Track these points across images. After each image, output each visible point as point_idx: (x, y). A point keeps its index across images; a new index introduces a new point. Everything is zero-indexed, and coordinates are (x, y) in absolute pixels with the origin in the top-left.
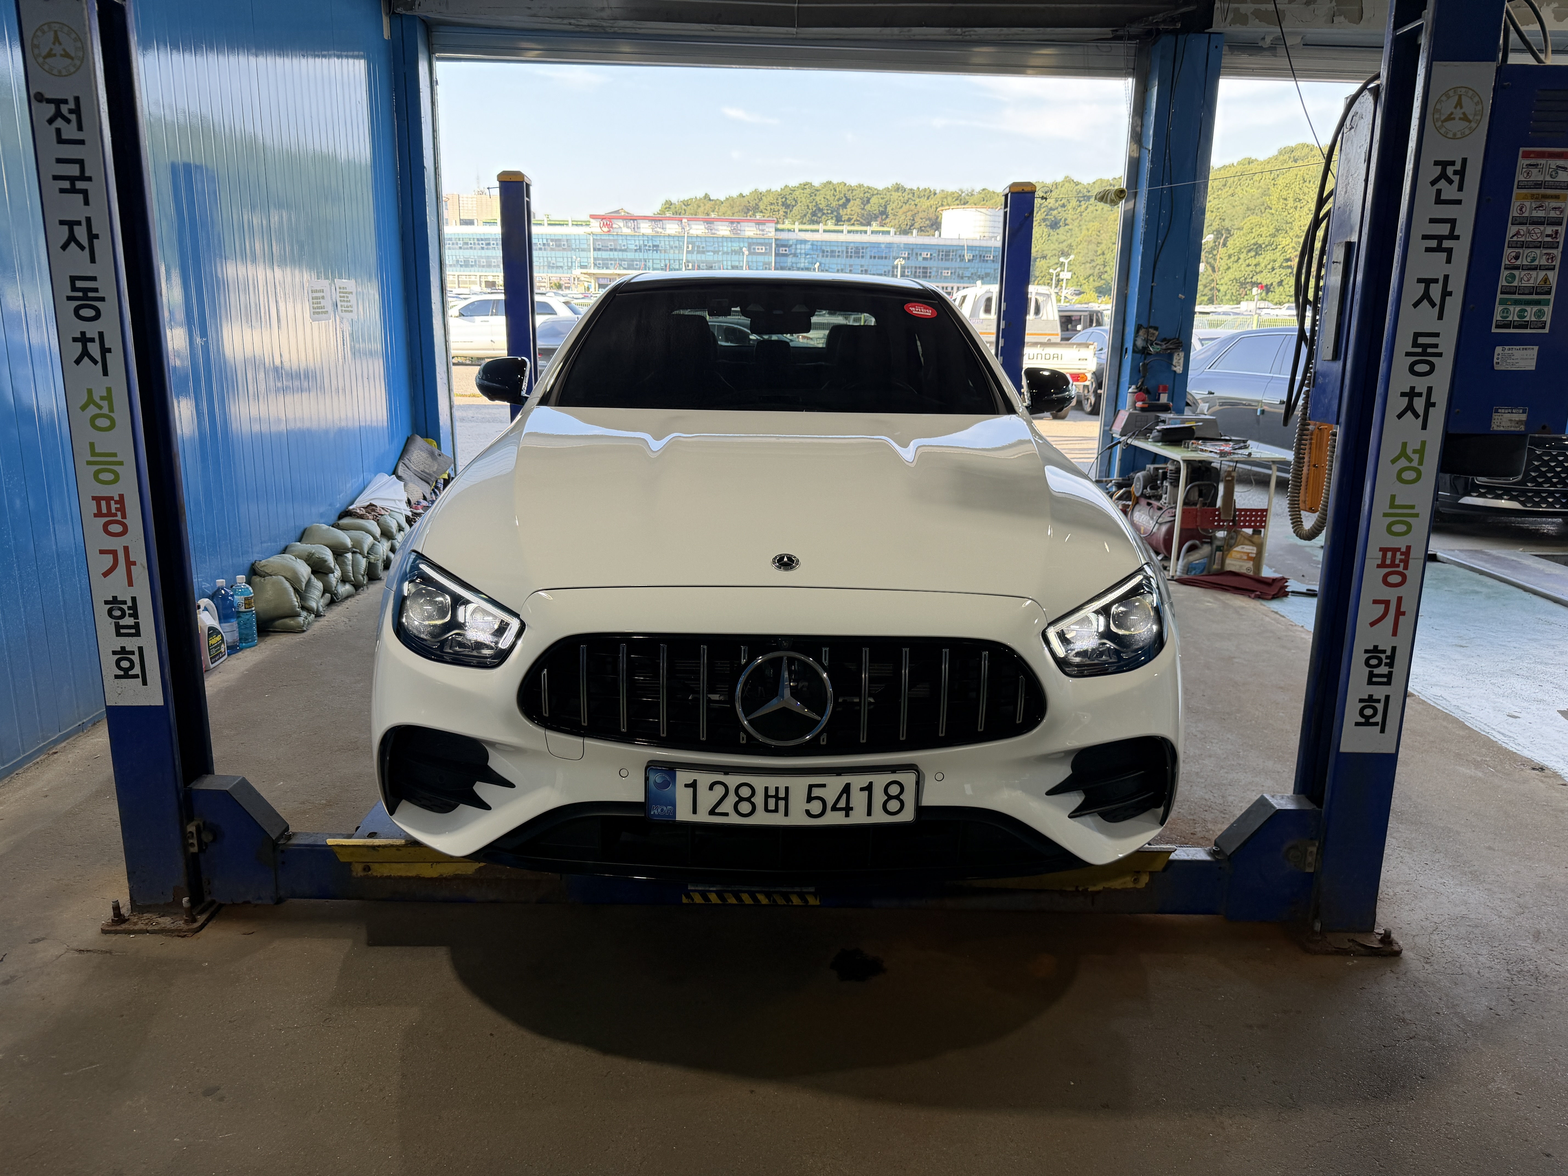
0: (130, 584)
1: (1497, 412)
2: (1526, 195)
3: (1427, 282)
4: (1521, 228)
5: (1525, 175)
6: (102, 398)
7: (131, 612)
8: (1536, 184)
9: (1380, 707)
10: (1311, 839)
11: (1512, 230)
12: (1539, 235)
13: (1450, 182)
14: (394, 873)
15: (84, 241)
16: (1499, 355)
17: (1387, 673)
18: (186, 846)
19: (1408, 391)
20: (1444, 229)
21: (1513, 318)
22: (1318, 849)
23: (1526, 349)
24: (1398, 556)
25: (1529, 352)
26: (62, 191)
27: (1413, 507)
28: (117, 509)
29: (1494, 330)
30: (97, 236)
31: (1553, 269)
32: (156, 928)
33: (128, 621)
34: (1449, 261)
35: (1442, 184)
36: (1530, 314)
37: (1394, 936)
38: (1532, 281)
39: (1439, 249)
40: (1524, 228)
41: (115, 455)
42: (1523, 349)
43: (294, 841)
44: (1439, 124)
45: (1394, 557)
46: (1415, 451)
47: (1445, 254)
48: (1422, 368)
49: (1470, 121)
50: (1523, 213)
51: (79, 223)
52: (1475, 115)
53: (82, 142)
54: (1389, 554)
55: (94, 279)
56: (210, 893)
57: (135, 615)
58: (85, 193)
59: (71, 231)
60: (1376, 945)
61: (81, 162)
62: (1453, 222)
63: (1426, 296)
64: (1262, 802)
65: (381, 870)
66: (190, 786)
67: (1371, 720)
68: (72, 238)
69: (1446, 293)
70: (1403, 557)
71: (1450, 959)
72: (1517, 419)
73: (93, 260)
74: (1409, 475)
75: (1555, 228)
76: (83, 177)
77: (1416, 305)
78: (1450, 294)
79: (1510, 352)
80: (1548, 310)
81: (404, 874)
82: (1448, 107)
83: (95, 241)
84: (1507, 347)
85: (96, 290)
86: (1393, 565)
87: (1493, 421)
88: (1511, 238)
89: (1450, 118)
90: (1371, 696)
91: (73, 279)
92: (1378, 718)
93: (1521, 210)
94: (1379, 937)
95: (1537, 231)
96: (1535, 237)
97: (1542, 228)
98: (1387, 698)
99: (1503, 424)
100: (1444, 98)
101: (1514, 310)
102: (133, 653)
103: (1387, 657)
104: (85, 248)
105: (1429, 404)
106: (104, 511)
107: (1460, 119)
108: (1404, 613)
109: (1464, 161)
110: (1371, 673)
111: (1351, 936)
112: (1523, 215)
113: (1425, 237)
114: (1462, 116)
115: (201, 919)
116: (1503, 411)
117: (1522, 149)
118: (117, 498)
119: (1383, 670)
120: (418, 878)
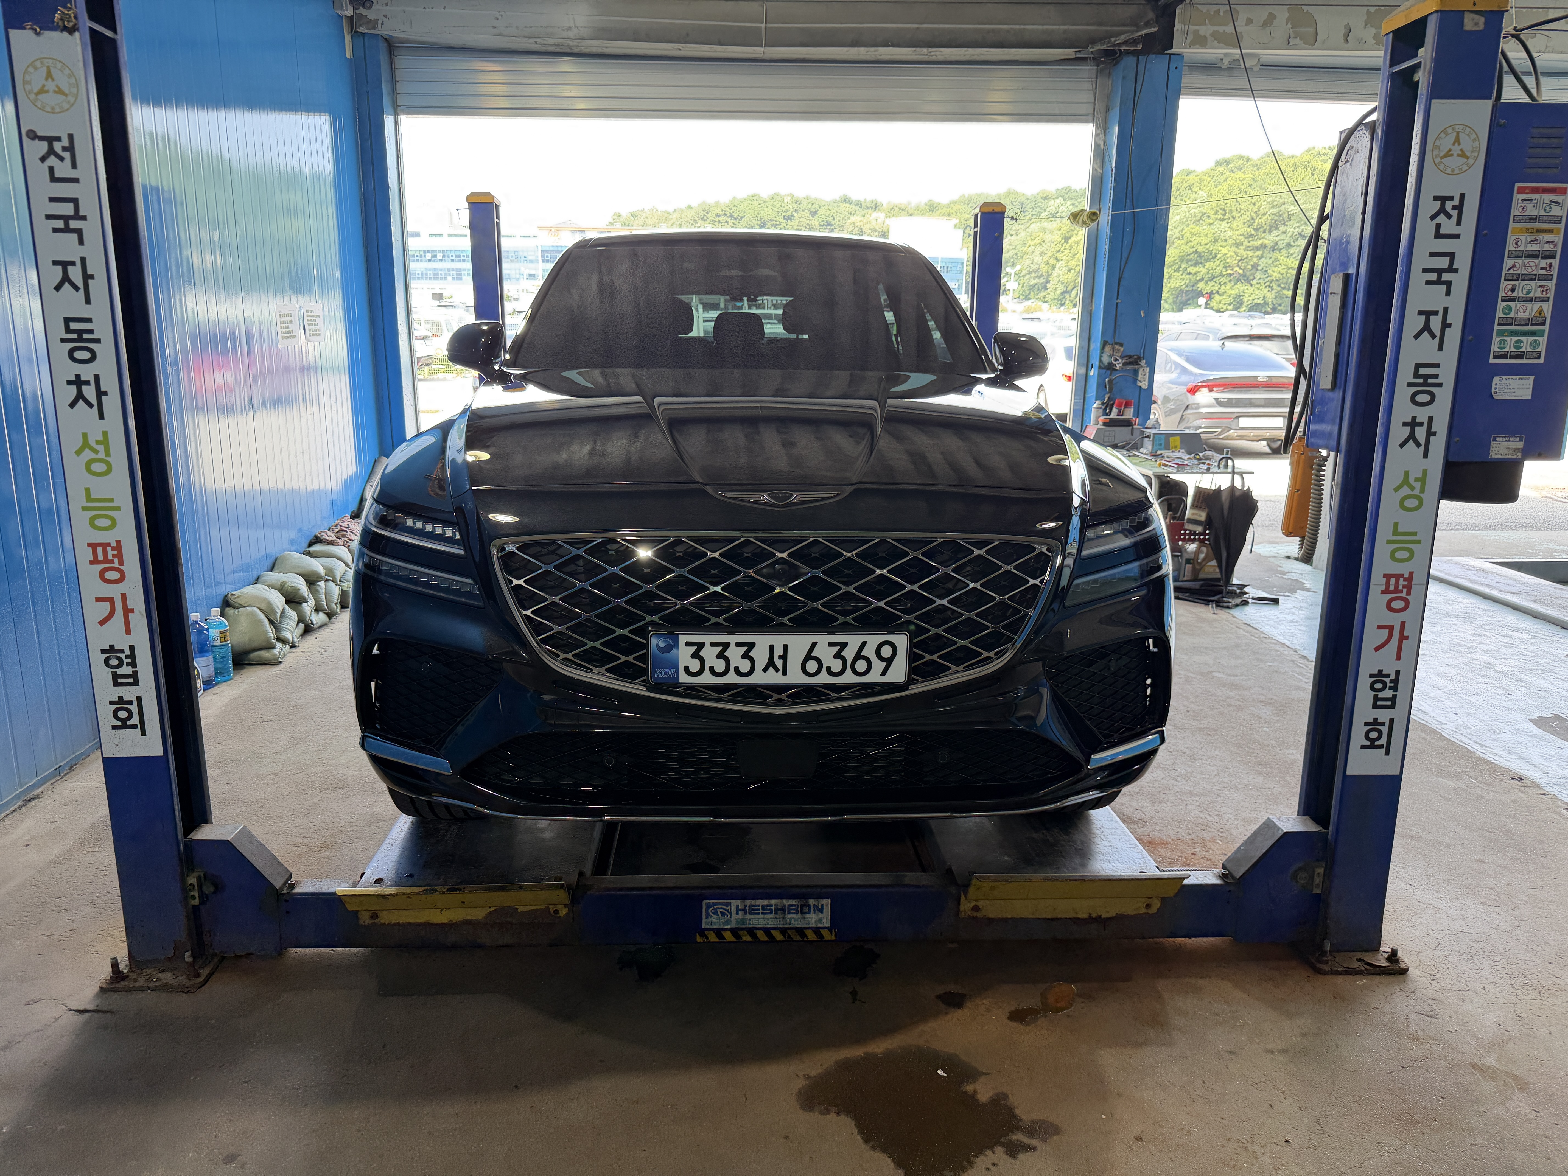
0: (128, 632)
1: (1495, 440)
2: (1521, 229)
3: (1428, 314)
4: (1516, 261)
5: (1521, 209)
6: (98, 442)
7: (129, 660)
8: (1531, 219)
9: (1385, 730)
10: (1318, 860)
11: (1508, 263)
12: (1533, 268)
13: (1449, 216)
14: (402, 920)
15: (79, 282)
16: (1496, 384)
17: (1391, 696)
18: (186, 898)
19: (1409, 420)
20: (1444, 263)
21: (1510, 348)
22: (1325, 870)
23: (1522, 379)
24: (1402, 582)
25: (1524, 382)
26: (55, 230)
27: (1415, 534)
28: (114, 556)
29: (1492, 361)
30: (92, 277)
31: (1548, 301)
32: (157, 984)
33: (126, 670)
34: (1448, 293)
35: (1441, 218)
36: (1526, 344)
37: (1399, 954)
38: (1527, 313)
39: (1438, 282)
40: (1520, 261)
41: (111, 500)
42: (1519, 379)
43: (297, 890)
44: (1438, 160)
45: (1397, 582)
46: (1417, 480)
47: (1444, 287)
48: (1423, 398)
49: (1468, 158)
50: (1519, 247)
51: (73, 263)
52: (1472, 152)
53: (76, 180)
54: (1393, 580)
55: (89, 320)
56: (211, 945)
57: (133, 664)
58: (79, 232)
59: (65, 272)
60: (1384, 963)
61: (75, 201)
62: (1452, 255)
63: (1427, 327)
64: (1268, 825)
65: (387, 918)
66: (189, 837)
67: (1376, 743)
68: (66, 279)
69: (1445, 325)
70: (1406, 583)
71: (1455, 976)
72: (1514, 447)
73: (88, 301)
74: (1411, 503)
75: (1549, 261)
76: (77, 216)
77: (1417, 337)
78: (1450, 325)
79: (1506, 382)
80: (1543, 341)
81: (412, 921)
82: (1447, 143)
83: (90, 281)
84: (1504, 377)
85: (91, 332)
86: (1396, 590)
87: (1491, 449)
88: (1508, 271)
89: (1448, 154)
90: (1376, 719)
91: (67, 321)
92: (1383, 741)
93: (1516, 244)
94: (1386, 955)
95: (1532, 264)
96: (1530, 270)
97: (1536, 261)
98: (1392, 721)
99: (1501, 452)
100: (1442, 135)
101: (1511, 341)
102: (131, 703)
103: (1391, 681)
104: (79, 289)
105: (1430, 434)
106: (100, 557)
107: (1458, 155)
108: (1407, 638)
109: (1462, 196)
110: (1376, 697)
111: (1359, 955)
112: (1519, 249)
113: (1425, 271)
114: (1460, 153)
115: (204, 972)
116: (1501, 439)
117: (1517, 185)
118: (114, 544)
119: (1388, 693)
120: (427, 925)
